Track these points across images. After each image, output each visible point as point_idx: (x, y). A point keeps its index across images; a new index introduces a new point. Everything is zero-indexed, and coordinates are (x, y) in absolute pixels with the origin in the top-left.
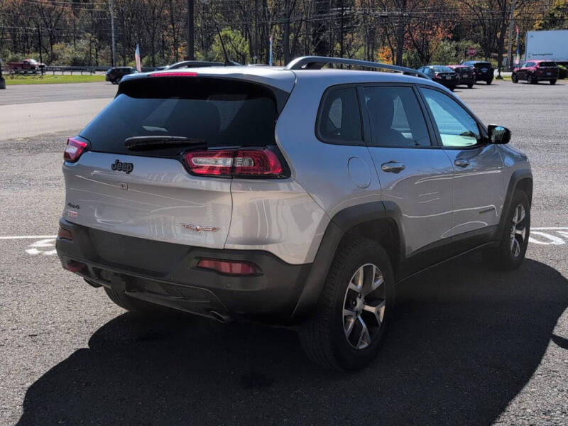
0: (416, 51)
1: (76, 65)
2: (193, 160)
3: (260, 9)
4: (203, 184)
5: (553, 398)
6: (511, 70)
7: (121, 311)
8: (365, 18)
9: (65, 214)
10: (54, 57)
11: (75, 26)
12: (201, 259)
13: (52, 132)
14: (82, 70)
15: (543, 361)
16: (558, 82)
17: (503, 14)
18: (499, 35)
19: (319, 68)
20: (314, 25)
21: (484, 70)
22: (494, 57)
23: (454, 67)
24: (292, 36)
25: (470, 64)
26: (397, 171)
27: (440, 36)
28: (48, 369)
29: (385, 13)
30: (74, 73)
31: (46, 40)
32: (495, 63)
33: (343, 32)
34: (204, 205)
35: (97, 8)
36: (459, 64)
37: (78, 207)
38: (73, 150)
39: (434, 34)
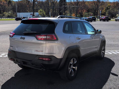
0: (80, 14)
1: (9, 17)
2: (38, 37)
3: (48, 5)
4: (40, 42)
5: (112, 85)
6: (99, 18)
7: (21, 69)
8: (69, 8)
9: (10, 48)
10: (4, 15)
11: (8, 9)
12: (39, 57)
13: (4, 31)
14: (10, 18)
15: (109, 78)
16: (109, 21)
17: (98, 7)
18: (97, 11)
19: (63, 18)
20: (59, 9)
21: (94, 18)
22: (96, 16)
23: (88, 18)
24: (54, 11)
25: (91, 17)
26: (79, 39)
27: (85, 11)
28: (6, 81)
29: (74, 7)
30: (8, 19)
31: (2, 12)
32: (96, 17)
33: (65, 10)
34: (39, 46)
35: (13, 5)
36: (89, 17)
37: (13, 47)
38: (11, 35)
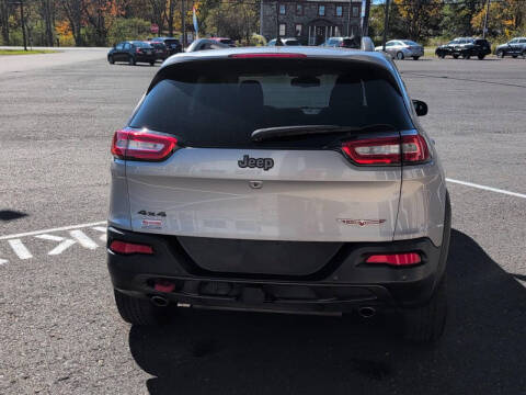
0: (92, 26)
21: (174, 46)
23: (149, 43)
27: (114, 12)
39: (108, 11)
